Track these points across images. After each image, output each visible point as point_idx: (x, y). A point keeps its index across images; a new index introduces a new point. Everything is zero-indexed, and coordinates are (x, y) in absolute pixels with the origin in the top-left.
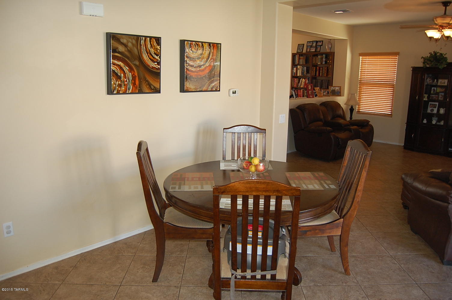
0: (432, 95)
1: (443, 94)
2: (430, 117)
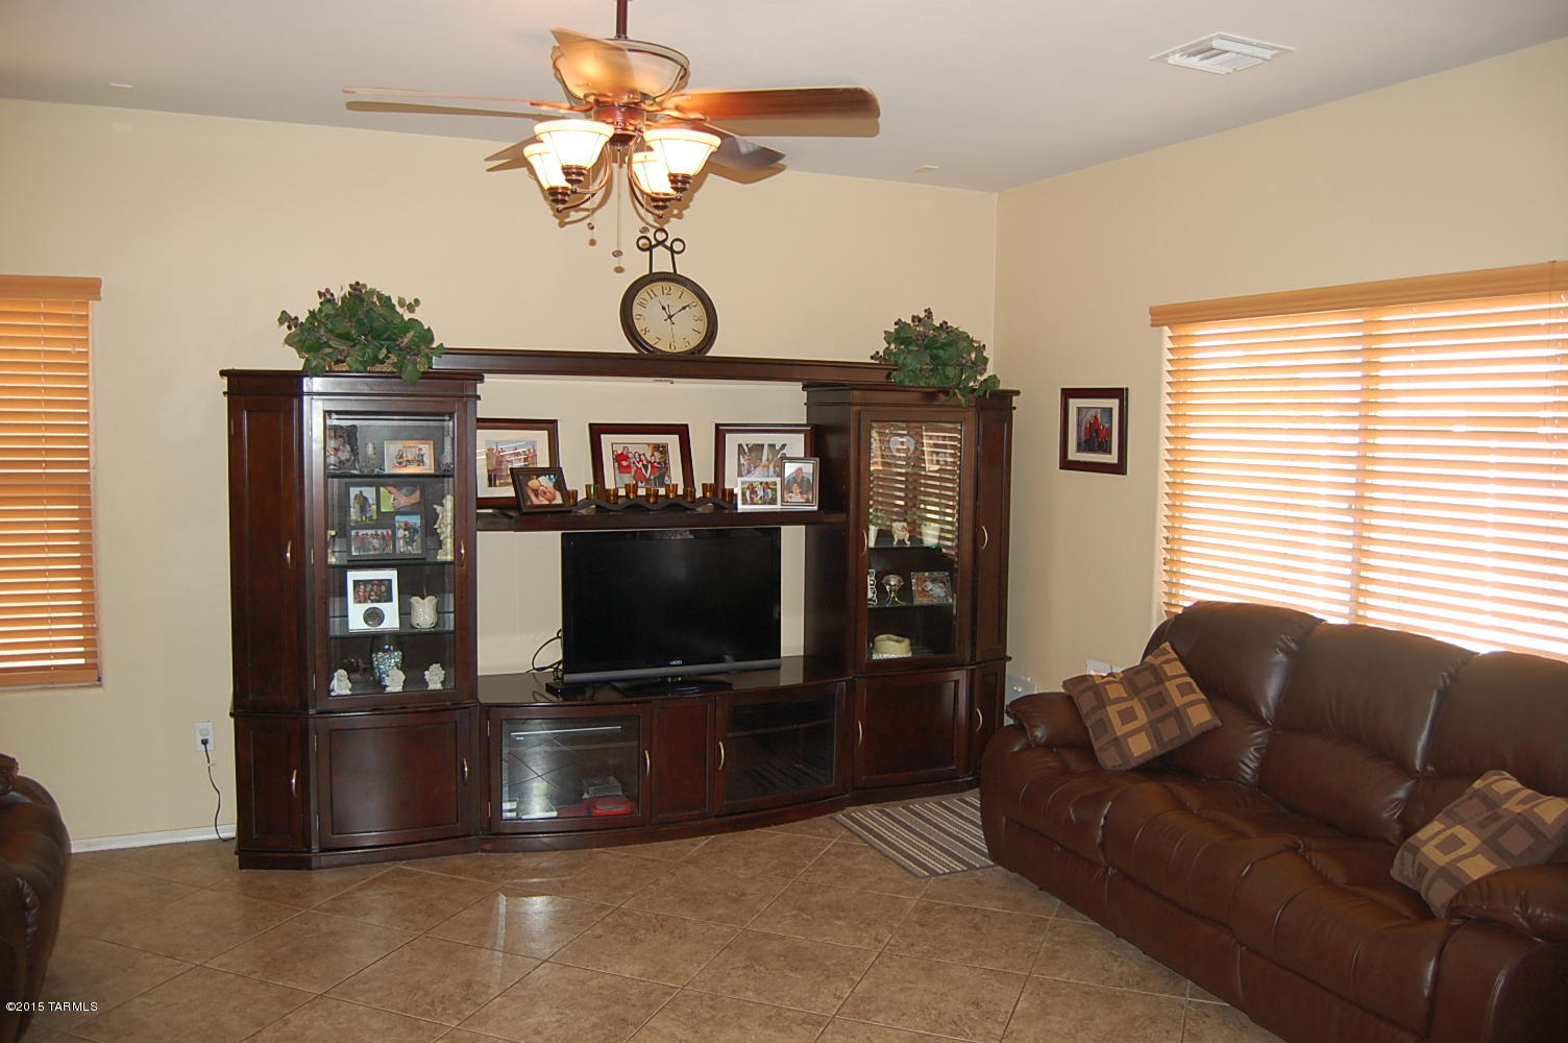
0: (361, 532)
1: (415, 520)
2: (360, 651)
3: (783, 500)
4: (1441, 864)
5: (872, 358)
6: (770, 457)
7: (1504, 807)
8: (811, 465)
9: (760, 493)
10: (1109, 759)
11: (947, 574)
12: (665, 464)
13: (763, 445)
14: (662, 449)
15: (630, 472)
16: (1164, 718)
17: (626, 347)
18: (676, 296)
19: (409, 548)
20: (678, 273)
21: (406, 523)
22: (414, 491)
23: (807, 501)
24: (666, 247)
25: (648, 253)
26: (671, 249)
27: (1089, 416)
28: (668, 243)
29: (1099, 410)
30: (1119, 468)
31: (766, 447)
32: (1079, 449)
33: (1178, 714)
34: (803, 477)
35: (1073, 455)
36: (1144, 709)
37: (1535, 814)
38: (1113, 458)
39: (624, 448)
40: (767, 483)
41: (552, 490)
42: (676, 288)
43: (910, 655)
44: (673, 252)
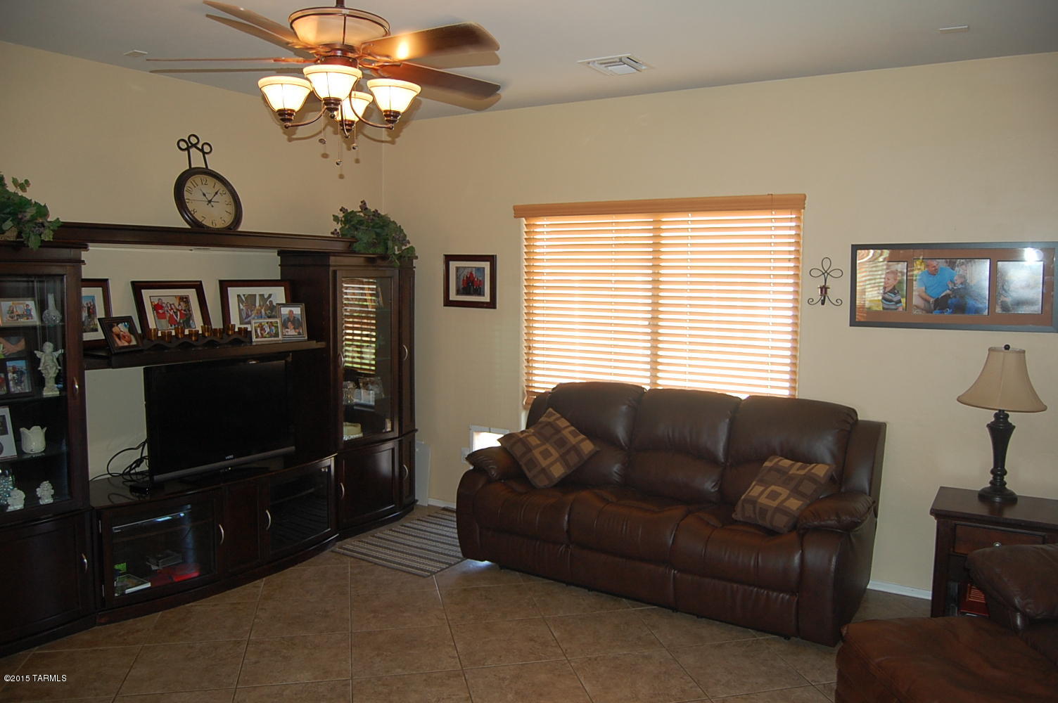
3: (283, 335)
4: (775, 506)
5: (332, 233)
6: (261, 303)
7: (791, 473)
8: (299, 309)
9: (268, 330)
10: (541, 482)
11: (379, 378)
12: (189, 311)
13: (255, 295)
14: (184, 299)
15: (165, 318)
16: (568, 452)
17: (180, 223)
18: (210, 186)
19: (19, 388)
20: (209, 168)
21: (14, 367)
22: (19, 341)
23: (299, 334)
24: (198, 149)
25: (186, 152)
26: (202, 150)
27: (466, 273)
28: (199, 146)
29: (474, 269)
30: (492, 304)
31: (258, 297)
32: (458, 293)
33: (575, 448)
34: (294, 317)
35: (453, 297)
36: (555, 449)
37: (813, 473)
38: (487, 298)
39: (159, 299)
40: (271, 322)
41: (129, 334)
42: (211, 180)
43: (361, 435)
44: (204, 153)
